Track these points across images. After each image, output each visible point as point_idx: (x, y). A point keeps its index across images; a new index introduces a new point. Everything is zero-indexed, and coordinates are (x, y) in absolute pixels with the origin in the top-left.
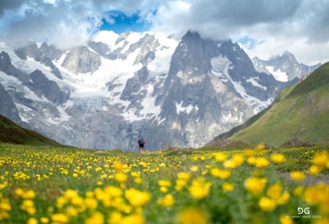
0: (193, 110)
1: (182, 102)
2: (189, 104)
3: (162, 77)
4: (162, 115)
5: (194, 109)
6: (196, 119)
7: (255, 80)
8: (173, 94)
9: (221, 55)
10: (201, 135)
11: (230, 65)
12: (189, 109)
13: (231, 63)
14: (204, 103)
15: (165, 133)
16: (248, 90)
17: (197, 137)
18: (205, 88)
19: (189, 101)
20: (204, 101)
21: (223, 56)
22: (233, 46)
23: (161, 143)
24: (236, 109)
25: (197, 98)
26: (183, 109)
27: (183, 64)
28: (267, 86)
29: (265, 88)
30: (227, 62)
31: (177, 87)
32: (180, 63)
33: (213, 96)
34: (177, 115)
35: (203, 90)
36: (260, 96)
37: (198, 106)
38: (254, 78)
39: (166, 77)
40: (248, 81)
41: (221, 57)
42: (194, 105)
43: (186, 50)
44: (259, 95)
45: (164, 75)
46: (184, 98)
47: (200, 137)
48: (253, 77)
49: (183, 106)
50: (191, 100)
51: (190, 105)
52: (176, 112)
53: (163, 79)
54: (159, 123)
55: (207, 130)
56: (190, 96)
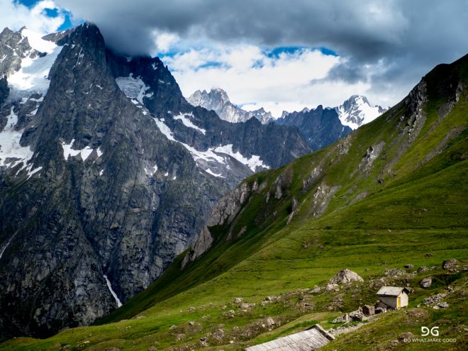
0: (93, 155)
1: (73, 140)
2: (86, 144)
3: (33, 99)
4: (35, 162)
5: (94, 153)
6: (99, 170)
7: (186, 117)
8: (57, 127)
9: (131, 74)
10: (107, 198)
11: (147, 92)
12: (86, 153)
13: (149, 88)
14: (113, 145)
15: (42, 191)
16: (176, 132)
17: (100, 202)
18: (115, 119)
19: (86, 140)
20: (113, 141)
21: (135, 77)
22: (153, 63)
23: (35, 209)
24: (166, 159)
25: (100, 135)
26: (74, 153)
27: (75, 77)
28: (206, 128)
29: (203, 131)
30: (141, 87)
31: (64, 115)
32: (71, 75)
33: (128, 134)
34: (64, 161)
35: (111, 123)
36: (196, 143)
37: (101, 149)
38: (186, 114)
39: (41, 99)
40: (176, 118)
41: (131, 78)
42: (94, 147)
43: (82, 56)
44: (193, 141)
45: (37, 96)
46: (75, 133)
47: (106, 202)
48: (183, 112)
49: (75, 147)
50: (89, 138)
51: (88, 147)
52: (62, 156)
53: (35, 103)
54: (30, 174)
55: (120, 191)
56: (87, 131)
